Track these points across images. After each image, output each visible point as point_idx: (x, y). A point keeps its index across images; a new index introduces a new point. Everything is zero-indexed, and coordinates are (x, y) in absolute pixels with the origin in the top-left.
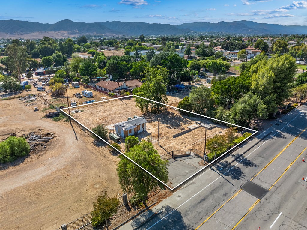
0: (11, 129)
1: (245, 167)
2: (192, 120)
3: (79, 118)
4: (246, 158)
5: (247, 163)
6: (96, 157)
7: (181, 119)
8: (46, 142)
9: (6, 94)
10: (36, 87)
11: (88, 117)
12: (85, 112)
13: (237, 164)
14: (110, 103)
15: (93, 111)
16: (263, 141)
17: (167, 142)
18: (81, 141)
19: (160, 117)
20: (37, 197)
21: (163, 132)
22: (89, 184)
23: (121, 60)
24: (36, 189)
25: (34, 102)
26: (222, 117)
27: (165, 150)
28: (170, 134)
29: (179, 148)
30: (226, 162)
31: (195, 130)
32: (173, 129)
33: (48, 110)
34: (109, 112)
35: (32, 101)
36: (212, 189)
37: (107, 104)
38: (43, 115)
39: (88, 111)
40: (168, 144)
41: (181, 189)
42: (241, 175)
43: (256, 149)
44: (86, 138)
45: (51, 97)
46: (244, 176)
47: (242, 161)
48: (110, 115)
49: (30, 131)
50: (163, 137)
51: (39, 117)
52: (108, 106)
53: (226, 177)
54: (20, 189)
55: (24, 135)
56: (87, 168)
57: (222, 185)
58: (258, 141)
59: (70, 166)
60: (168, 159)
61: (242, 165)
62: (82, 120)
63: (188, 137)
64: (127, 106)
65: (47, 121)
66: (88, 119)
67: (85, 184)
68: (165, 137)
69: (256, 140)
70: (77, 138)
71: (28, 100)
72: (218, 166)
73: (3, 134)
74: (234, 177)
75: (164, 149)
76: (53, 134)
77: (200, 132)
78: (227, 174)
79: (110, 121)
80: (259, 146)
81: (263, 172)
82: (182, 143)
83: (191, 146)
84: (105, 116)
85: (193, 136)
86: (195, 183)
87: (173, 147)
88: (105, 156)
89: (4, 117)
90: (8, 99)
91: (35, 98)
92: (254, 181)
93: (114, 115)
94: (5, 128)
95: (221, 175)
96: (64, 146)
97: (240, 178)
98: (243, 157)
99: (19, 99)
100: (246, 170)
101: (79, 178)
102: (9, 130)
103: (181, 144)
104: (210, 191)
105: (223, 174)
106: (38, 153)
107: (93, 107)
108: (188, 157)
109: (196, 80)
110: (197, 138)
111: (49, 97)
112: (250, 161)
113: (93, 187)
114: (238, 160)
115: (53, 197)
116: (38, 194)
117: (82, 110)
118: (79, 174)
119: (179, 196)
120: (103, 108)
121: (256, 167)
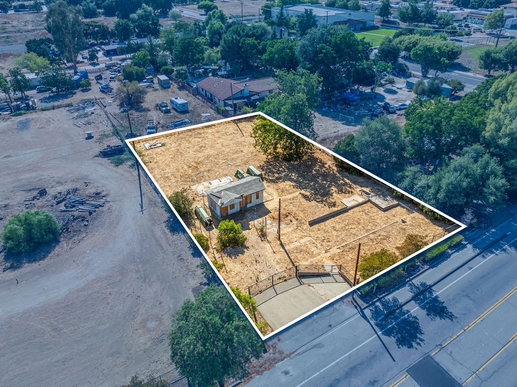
0: (43, 178)
1: (428, 318)
2: (355, 183)
3: (155, 161)
4: (437, 297)
5: (437, 309)
6: (165, 257)
7: (334, 179)
8: (90, 214)
9: (50, 97)
10: (99, 83)
11: (170, 160)
12: (168, 146)
13: (414, 309)
14: (214, 129)
15: (182, 146)
16: (483, 257)
17: (294, 235)
18: (147, 217)
19: (298, 172)
20: (54, 334)
21: (294, 209)
22: (139, 319)
23: (248, 36)
24: (56, 317)
25: (90, 118)
26: (412, 188)
27: (287, 254)
28: (306, 215)
29: (314, 253)
30: (395, 300)
31: (355, 209)
32: (313, 203)
33: (108, 139)
34: (208, 151)
35: (86, 115)
36: (351, 366)
37: (210, 131)
38: (98, 148)
39: (174, 145)
40: (295, 239)
41: (293, 357)
42: (416, 337)
43: (464, 275)
44: (157, 209)
45: (119, 107)
46: (422, 340)
47: (427, 303)
48: (208, 157)
49: (69, 186)
50: (291, 221)
51: (91, 153)
52: (210, 136)
53: (385, 338)
54: (32, 314)
55: (59, 193)
56: (145, 281)
57: (373, 358)
58: (473, 254)
59: (118, 273)
60: (287, 277)
61: (424, 312)
62: (158, 167)
63: (338, 227)
64: (243, 138)
65: (102, 165)
66: (168, 165)
67: (134, 317)
68: (295, 222)
69: (469, 251)
70: (142, 208)
71: (81, 112)
72: (376, 307)
73: (29, 188)
74: (401, 342)
75: (286, 251)
76: (104, 196)
77: (364, 216)
78: (388, 333)
79: (206, 173)
80: (470, 268)
81: (463, 337)
82: (323, 241)
83: (339, 251)
84: (200, 160)
85: (348, 224)
86: (323, 346)
87: (304, 249)
88: (179, 257)
89: (37, 150)
90: (50, 110)
91: (92, 109)
92: (438, 359)
93: (215, 159)
94: (34, 175)
95: (376, 333)
96: (117, 224)
97: (414, 344)
98: (431, 293)
99: (67, 108)
100: (430, 326)
101: (126, 303)
102: (39, 180)
103: (319, 243)
104: (346, 369)
105: (381, 329)
106: (74, 236)
107: (184, 136)
108: (325, 279)
109: (386, 81)
110: (354, 231)
111: (115, 106)
112: (444, 305)
113: (144, 327)
114: (419, 299)
115: (78, 339)
116: (55, 330)
117: (163, 142)
118: (128, 292)
119: (286, 373)
120: (200, 140)
121: (452, 320)
